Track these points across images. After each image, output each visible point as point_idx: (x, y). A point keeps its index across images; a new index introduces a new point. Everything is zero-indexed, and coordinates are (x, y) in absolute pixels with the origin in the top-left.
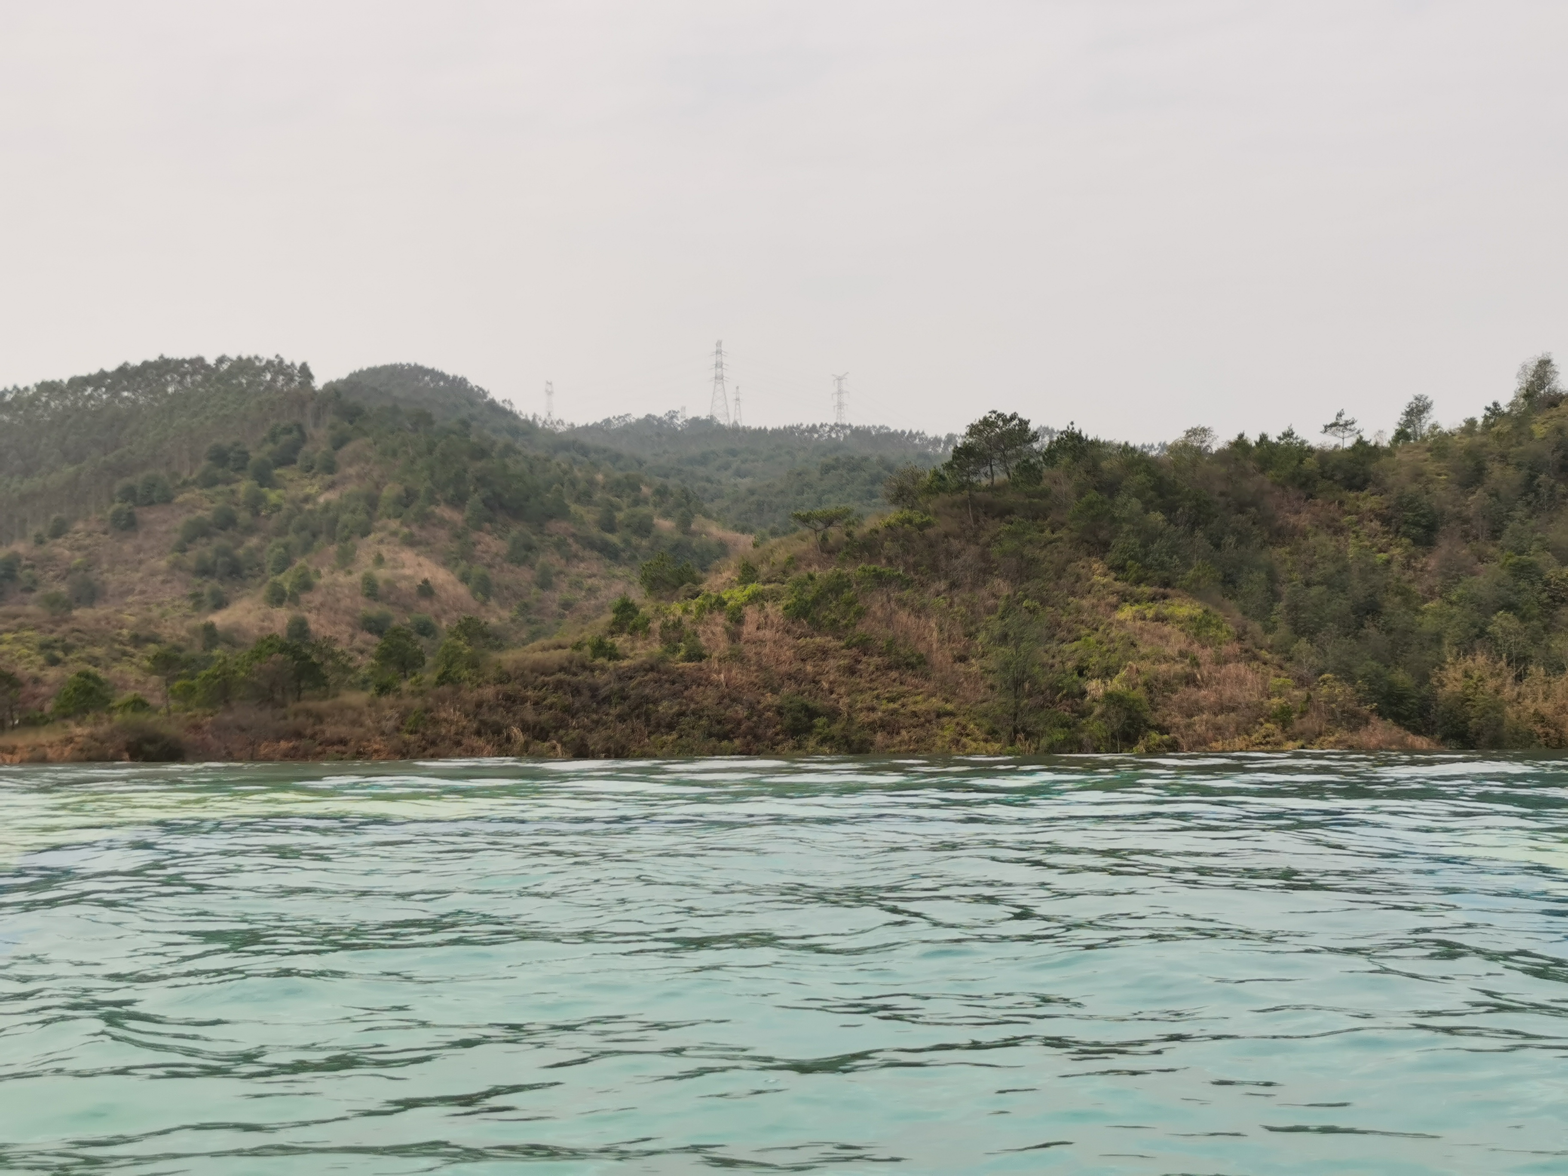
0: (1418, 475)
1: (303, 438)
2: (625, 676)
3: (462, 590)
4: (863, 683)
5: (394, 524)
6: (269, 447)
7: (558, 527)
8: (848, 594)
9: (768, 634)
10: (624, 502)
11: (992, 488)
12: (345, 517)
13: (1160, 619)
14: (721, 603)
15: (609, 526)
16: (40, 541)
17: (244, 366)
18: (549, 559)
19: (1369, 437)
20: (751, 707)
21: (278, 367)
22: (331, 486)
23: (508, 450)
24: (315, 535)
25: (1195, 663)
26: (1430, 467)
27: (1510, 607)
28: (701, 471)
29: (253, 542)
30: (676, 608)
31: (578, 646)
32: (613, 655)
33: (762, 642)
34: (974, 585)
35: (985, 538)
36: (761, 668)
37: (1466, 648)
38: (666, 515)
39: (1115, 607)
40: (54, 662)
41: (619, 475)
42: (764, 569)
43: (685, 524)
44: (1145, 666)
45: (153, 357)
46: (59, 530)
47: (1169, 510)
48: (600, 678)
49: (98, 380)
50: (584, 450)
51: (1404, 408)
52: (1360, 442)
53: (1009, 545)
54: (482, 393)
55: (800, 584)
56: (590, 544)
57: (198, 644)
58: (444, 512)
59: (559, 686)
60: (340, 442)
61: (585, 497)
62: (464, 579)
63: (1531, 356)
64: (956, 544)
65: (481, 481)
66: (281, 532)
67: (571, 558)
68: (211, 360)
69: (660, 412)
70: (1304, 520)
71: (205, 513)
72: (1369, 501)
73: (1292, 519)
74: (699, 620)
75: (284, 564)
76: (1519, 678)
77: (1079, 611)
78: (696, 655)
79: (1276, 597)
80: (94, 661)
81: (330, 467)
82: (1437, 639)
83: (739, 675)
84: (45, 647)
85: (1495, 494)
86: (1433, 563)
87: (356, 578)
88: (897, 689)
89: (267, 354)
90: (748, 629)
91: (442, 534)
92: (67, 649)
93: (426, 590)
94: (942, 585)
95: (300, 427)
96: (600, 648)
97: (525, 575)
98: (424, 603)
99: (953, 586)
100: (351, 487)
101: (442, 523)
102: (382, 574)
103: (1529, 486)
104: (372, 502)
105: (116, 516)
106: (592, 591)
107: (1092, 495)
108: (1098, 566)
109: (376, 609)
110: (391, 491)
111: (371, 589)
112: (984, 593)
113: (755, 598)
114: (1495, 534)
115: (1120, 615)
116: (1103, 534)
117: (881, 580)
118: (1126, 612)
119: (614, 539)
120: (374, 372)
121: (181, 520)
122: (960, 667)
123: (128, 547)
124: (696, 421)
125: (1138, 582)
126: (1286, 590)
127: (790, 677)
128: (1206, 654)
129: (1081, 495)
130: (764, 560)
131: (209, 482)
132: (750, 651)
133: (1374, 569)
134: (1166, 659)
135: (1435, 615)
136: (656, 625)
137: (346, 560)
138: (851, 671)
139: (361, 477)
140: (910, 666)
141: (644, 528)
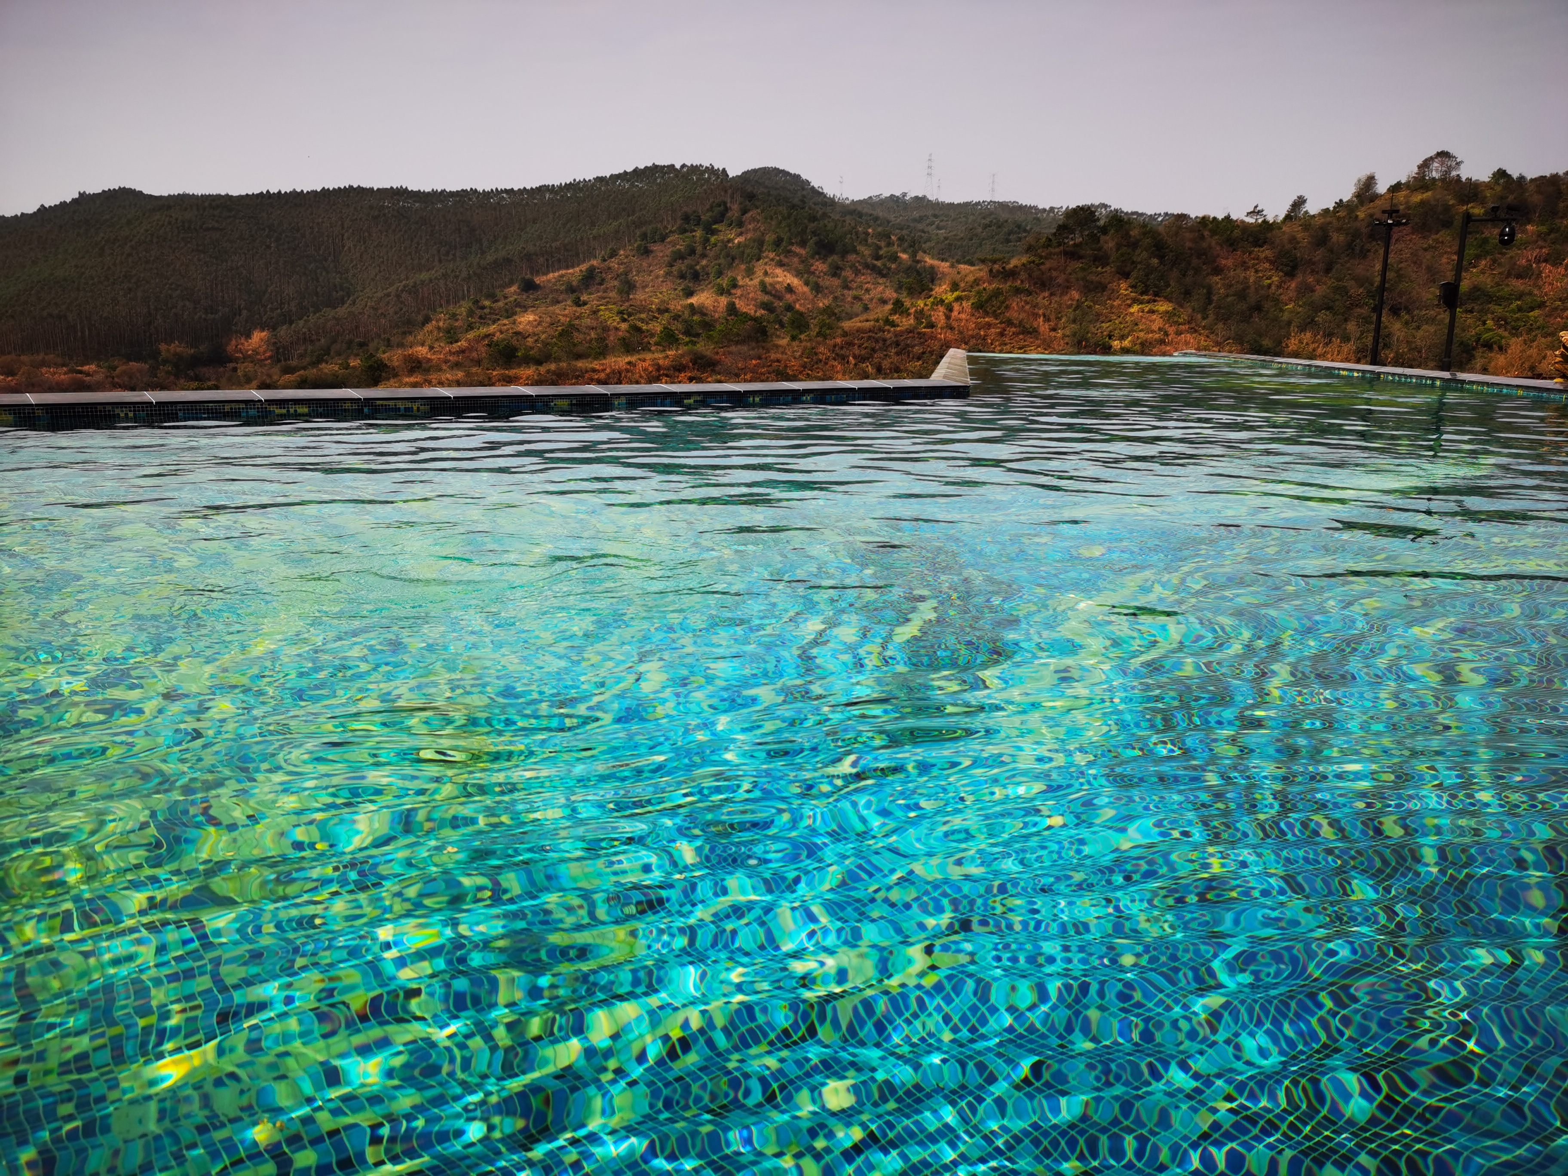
0: (1293, 239)
1: (727, 209)
2: (900, 334)
3: (806, 289)
4: (1007, 340)
5: (772, 255)
6: (709, 214)
7: (852, 257)
8: (1001, 298)
9: (963, 316)
10: (883, 244)
11: (1075, 245)
12: (748, 251)
13: (1152, 312)
14: (942, 301)
15: (878, 258)
16: (604, 260)
17: (695, 169)
18: (848, 273)
19: (1270, 219)
21: (711, 170)
22: (741, 234)
23: (825, 215)
24: (733, 259)
25: (1166, 334)
26: (1299, 236)
27: (1329, 308)
28: (920, 226)
29: (704, 262)
30: (921, 303)
31: (877, 320)
32: (893, 324)
33: (961, 320)
34: (1062, 294)
35: (1069, 270)
36: (961, 333)
37: (1302, 329)
38: (904, 251)
39: (1130, 306)
40: (624, 320)
41: (880, 229)
42: (962, 285)
43: (914, 255)
44: (1142, 334)
45: (650, 164)
46: (613, 254)
47: (1161, 258)
48: (887, 335)
49: (624, 176)
50: (860, 215)
51: (1291, 202)
52: (1264, 221)
53: (1080, 275)
54: (808, 182)
55: (979, 292)
56: (867, 266)
57: (686, 313)
58: (796, 249)
59: (869, 338)
60: (744, 212)
61: (865, 242)
62: (807, 283)
63: (1363, 174)
64: (1054, 274)
65: (814, 233)
66: (717, 257)
67: (857, 272)
68: (678, 167)
69: (898, 193)
70: (1230, 262)
71: (681, 247)
72: (1266, 252)
73: (1224, 262)
74: (932, 309)
75: (720, 274)
76: (1327, 344)
77: (1112, 307)
78: (932, 325)
79: (1210, 303)
80: (641, 320)
81: (740, 224)
82: (1289, 323)
83: (950, 336)
84: (621, 313)
85: (1331, 251)
86: (1293, 285)
87: (756, 282)
88: (1022, 343)
89: (706, 164)
90: (955, 314)
91: (796, 260)
92: (630, 315)
93: (789, 289)
94: (1046, 294)
95: (725, 203)
96: (887, 322)
97: (836, 282)
98: (788, 296)
99: (1052, 294)
100: (749, 236)
101: (796, 255)
102: (768, 280)
103: (1350, 246)
104: (761, 243)
105: (639, 247)
106: (868, 291)
107: (1124, 250)
108: (1123, 285)
109: (766, 298)
110: (770, 237)
111: (764, 288)
112: (1066, 298)
113: (958, 299)
114: (1328, 270)
115: (1132, 310)
116: (1127, 269)
117: (1017, 291)
118: (1135, 309)
119: (879, 263)
120: (755, 171)
121: (669, 250)
122: (1053, 334)
123: (644, 264)
124: (917, 198)
125: (1142, 294)
126: (1215, 298)
127: (973, 337)
128: (1171, 330)
129: (1118, 249)
130: (962, 280)
131: (683, 231)
132: (955, 324)
133: (1263, 287)
134: (1152, 332)
135: (1291, 312)
136: (912, 310)
137: (750, 273)
138: (1002, 334)
139: (755, 230)
140: (1029, 333)
141: (894, 258)
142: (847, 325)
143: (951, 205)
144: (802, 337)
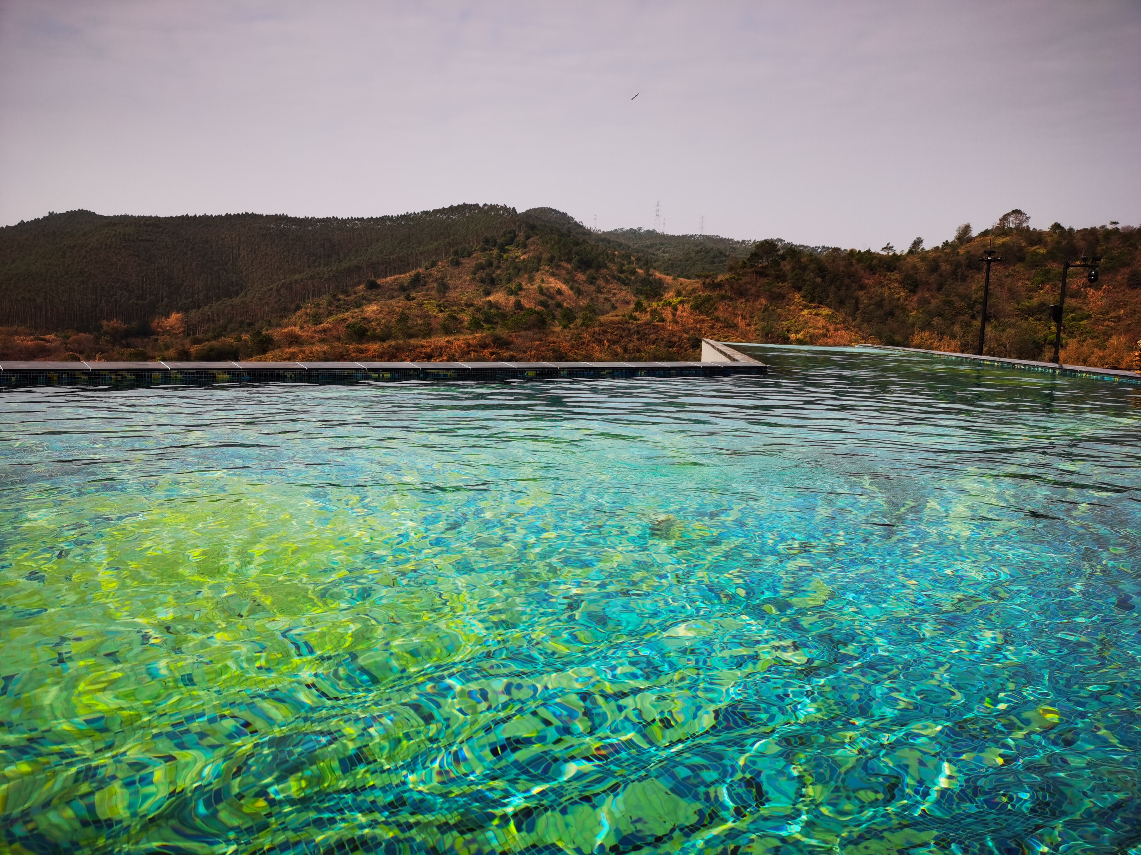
0: (914, 267)
1: (515, 236)
2: (640, 325)
3: (571, 292)
4: (715, 331)
5: (547, 268)
6: (503, 239)
7: (604, 271)
8: (711, 302)
9: (685, 314)
10: (625, 262)
11: (763, 267)
12: (530, 265)
13: (817, 314)
14: (670, 303)
15: (622, 272)
16: (427, 269)
17: (493, 207)
18: (601, 282)
19: (898, 253)
20: (680, 337)
21: (505, 208)
22: (525, 253)
23: (584, 241)
24: (519, 270)
25: (828, 330)
26: (919, 265)
27: (941, 315)
28: (651, 251)
29: (499, 272)
30: (655, 305)
31: (624, 316)
32: (635, 319)
33: (683, 317)
34: (754, 301)
35: (759, 284)
36: (683, 326)
37: (922, 329)
38: (640, 268)
39: (802, 310)
40: (442, 311)
41: (623, 252)
42: (684, 292)
43: (647, 271)
44: (810, 330)
45: (461, 203)
46: (434, 264)
47: (823, 277)
48: (631, 326)
49: (443, 211)
50: (609, 242)
51: (912, 242)
52: (894, 254)
53: (767, 288)
54: (572, 219)
55: (696, 298)
56: (614, 277)
57: (486, 307)
58: (564, 264)
59: (618, 328)
60: (528, 238)
61: (613, 261)
62: (571, 288)
63: (962, 224)
64: (749, 286)
65: (577, 254)
66: (508, 269)
67: (607, 282)
68: (481, 205)
69: (635, 228)
70: (871, 282)
71: (482, 261)
72: (896, 275)
73: (866, 281)
74: (663, 309)
75: (510, 280)
76: (940, 340)
77: (789, 310)
78: (663, 320)
79: (858, 309)
80: (454, 311)
81: (525, 246)
82: (913, 325)
83: (675, 328)
84: (439, 306)
85: (941, 276)
86: (915, 298)
87: (536, 286)
88: (726, 334)
89: (501, 204)
90: (679, 313)
91: (564, 272)
92: (445, 307)
93: (559, 292)
94: (743, 300)
95: (514, 231)
96: (631, 317)
97: (592, 288)
98: (558, 297)
99: (747, 301)
100: (531, 254)
101: (564, 268)
102: (544, 285)
103: (954, 273)
104: (539, 260)
105: (452, 261)
106: (614, 294)
107: (797, 271)
108: (797, 296)
109: (543, 298)
110: (546, 256)
111: (541, 291)
112: (757, 303)
113: (681, 302)
114: (939, 289)
115: (803, 313)
116: (800, 285)
117: (723, 298)
118: (805, 312)
119: (623, 276)
120: (535, 210)
121: (474, 263)
122: (748, 328)
123: (456, 272)
124: (648, 231)
125: (810, 302)
126: (861, 306)
128: (831, 328)
129: (793, 271)
130: (684, 289)
131: (484, 250)
132: (679, 319)
133: (894, 299)
134: (818, 328)
135: (914, 317)
136: (649, 309)
137: (531, 280)
138: (712, 327)
139: (535, 250)
140: (731, 327)
141: (634, 272)
142: (603, 318)
143: (673, 237)
144: (571, 326)
